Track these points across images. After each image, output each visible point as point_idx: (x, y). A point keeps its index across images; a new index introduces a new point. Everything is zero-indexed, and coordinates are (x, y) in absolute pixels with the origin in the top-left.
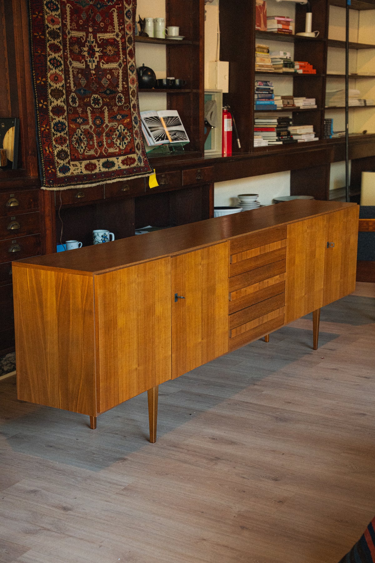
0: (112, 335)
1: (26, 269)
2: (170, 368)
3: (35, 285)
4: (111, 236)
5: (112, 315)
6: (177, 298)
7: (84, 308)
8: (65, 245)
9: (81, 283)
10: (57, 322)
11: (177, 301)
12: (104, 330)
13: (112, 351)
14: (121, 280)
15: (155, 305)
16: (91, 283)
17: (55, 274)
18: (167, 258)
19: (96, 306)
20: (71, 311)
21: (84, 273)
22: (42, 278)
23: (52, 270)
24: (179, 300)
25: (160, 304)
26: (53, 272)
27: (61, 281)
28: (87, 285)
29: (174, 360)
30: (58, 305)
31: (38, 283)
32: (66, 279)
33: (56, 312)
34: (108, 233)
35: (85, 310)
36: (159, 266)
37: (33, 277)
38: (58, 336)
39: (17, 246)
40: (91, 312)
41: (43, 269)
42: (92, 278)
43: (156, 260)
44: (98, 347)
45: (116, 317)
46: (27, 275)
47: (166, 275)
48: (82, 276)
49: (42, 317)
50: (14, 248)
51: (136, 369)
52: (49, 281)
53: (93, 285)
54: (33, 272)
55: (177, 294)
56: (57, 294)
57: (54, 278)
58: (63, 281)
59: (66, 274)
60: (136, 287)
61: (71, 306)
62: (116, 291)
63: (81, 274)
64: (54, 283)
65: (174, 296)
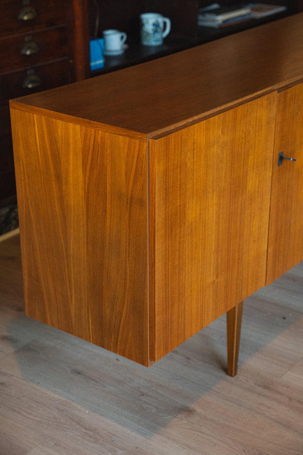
0: (178, 237)
1: (33, 116)
2: (265, 270)
3: (48, 146)
4: (165, 24)
5: (178, 204)
6: (281, 159)
7: (130, 193)
8: (101, 41)
9: (126, 150)
10: (85, 209)
11: (281, 164)
12: (163, 231)
13: (177, 263)
14: (194, 143)
15: (247, 176)
16: (144, 152)
17: (81, 130)
18: (271, 95)
19: (152, 192)
20: (109, 196)
21: (130, 134)
22: (60, 134)
23: (76, 122)
24: (284, 163)
25: (255, 173)
26: (78, 127)
27: (92, 143)
28: (136, 155)
29: (270, 256)
30: (87, 182)
31: (53, 142)
32: (99, 140)
33: (83, 193)
34: (161, 20)
35: (132, 197)
36: (258, 109)
37: (45, 130)
38: (87, 233)
39: (33, 45)
40: (142, 203)
41: (61, 119)
42: (146, 145)
43: (254, 101)
44: (153, 261)
45: (185, 207)
46: (34, 125)
47: (268, 123)
48: (127, 139)
49: (62, 199)
50: (29, 48)
51: (214, 282)
52: (71, 141)
53: (147, 157)
54: (44, 122)
55: (282, 152)
56: (84, 165)
57: (80, 136)
58: (96, 143)
59: (100, 132)
60: (219, 152)
61: (108, 188)
62: (186, 164)
63: (126, 135)
64: (80, 145)
65: (277, 158)
